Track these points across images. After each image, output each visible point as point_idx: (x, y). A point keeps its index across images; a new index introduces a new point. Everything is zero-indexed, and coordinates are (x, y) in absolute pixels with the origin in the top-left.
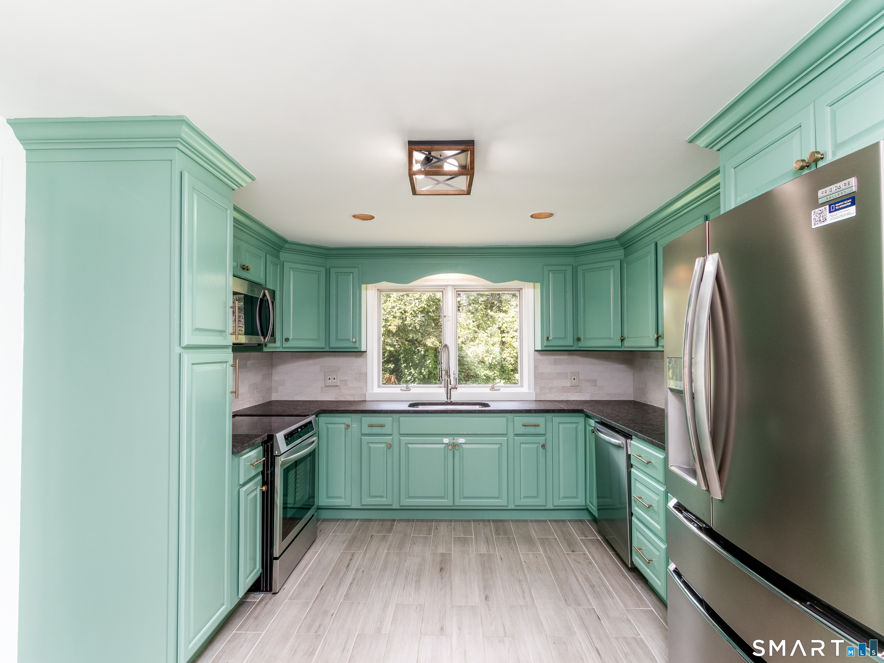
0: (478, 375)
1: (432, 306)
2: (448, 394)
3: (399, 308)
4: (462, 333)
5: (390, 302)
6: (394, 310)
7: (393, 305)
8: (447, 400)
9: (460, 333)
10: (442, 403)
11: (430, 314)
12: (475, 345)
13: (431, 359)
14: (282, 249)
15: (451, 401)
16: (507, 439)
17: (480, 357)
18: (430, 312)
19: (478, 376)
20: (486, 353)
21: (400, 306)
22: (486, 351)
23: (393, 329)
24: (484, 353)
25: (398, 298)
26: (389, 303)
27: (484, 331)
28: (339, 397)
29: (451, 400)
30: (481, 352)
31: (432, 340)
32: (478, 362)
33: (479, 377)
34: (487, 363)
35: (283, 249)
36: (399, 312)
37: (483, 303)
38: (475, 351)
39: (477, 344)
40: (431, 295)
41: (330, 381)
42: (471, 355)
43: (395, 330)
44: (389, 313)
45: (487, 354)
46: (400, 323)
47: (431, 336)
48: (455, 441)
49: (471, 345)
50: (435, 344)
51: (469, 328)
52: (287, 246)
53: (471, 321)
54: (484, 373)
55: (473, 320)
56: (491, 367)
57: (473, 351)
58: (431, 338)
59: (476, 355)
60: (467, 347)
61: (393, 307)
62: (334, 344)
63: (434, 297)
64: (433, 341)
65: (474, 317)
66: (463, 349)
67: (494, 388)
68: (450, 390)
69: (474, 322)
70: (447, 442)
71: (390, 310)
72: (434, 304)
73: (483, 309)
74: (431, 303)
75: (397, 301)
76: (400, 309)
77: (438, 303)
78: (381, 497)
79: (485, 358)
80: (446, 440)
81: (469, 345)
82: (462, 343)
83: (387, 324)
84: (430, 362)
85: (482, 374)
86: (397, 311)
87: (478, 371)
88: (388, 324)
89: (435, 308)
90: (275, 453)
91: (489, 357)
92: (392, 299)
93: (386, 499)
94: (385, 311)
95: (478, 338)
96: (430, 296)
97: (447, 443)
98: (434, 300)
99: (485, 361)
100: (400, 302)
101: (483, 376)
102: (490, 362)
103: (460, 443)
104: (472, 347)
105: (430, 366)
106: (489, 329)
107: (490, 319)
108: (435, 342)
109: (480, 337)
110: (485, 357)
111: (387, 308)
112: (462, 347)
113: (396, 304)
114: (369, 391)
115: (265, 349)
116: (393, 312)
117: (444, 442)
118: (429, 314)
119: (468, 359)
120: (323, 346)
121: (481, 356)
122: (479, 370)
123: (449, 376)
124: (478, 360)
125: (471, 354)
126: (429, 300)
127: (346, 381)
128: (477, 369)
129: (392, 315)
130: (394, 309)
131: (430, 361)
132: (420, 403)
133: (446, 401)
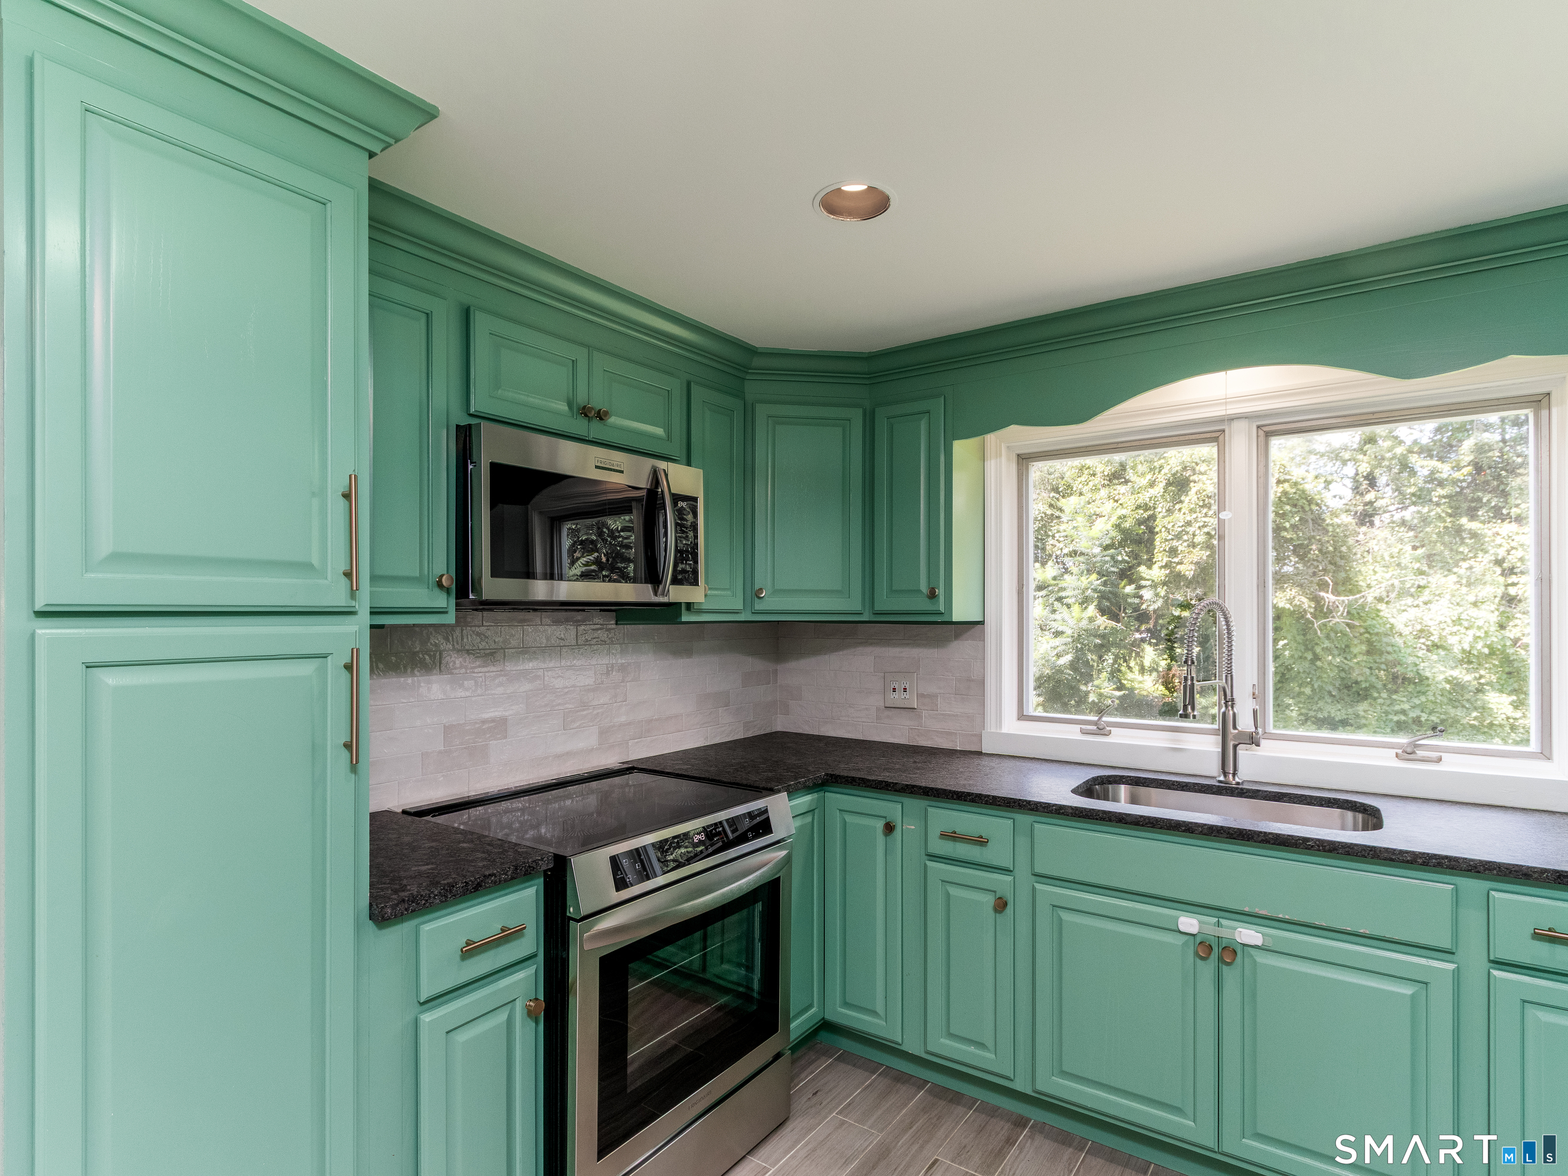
0: (1427, 678)
1: (1290, 515)
2: (1228, 760)
3: (1201, 524)
4: (1378, 576)
5: (1182, 513)
6: (1191, 530)
7: (1188, 518)
8: (1222, 778)
9: (1374, 578)
10: (1203, 786)
11: (1284, 534)
12: (1417, 606)
13: (1290, 638)
14: (748, 373)
15: (1238, 783)
16: (1457, 973)
17: (1433, 635)
18: (1285, 529)
19: (1426, 682)
20: (1451, 625)
21: (1204, 519)
22: (1454, 621)
23: (1187, 570)
24: (1448, 626)
25: (1201, 503)
26: (1178, 515)
27: (1449, 570)
28: (916, 737)
29: (1237, 780)
30: (1437, 622)
31: (1289, 594)
32: (1427, 646)
33: (1428, 685)
34: (1456, 650)
35: (750, 371)
36: (1202, 533)
37: (1444, 500)
38: (1419, 621)
39: (1426, 603)
40: (1288, 490)
41: (896, 695)
42: (1406, 631)
43: (1192, 573)
44: (1178, 537)
45: (1455, 629)
46: (1205, 558)
47: (1286, 585)
48: (1224, 933)
49: (1405, 605)
50: (1296, 602)
51: (1399, 565)
52: (757, 362)
53: (1408, 548)
54: (1447, 674)
55: (1413, 544)
56: (1468, 659)
57: (1410, 621)
58: (1288, 590)
59: (1421, 631)
60: (1395, 610)
61: (1189, 524)
62: (885, 602)
63: (1295, 493)
64: (1292, 597)
65: (1416, 537)
66: (1381, 614)
67: (1413, 753)
68: (1235, 747)
69: (1415, 548)
70: (1194, 930)
71: (1180, 529)
72: (1294, 510)
73: (1443, 515)
74: (1288, 508)
75: (1198, 509)
76: (1204, 526)
77: (1307, 508)
78: (981, 1045)
79: (1449, 637)
80: (1189, 923)
81: (1400, 605)
82: (1380, 600)
83: (1173, 560)
84: (1285, 645)
85: (1441, 677)
86: (1198, 532)
87: (1427, 669)
88: (1176, 560)
89: (1297, 519)
90: (570, 912)
91: (1462, 636)
92: (1185, 504)
93: (994, 1056)
94: (1169, 532)
95: (1428, 587)
96: (1285, 493)
97: (1194, 935)
98: (1295, 502)
99: (1451, 645)
100: (1205, 510)
101: (1444, 683)
102: (1467, 647)
103: (1244, 945)
104: (1409, 609)
105: (1287, 653)
106: (1465, 565)
107: (1467, 541)
108: (1297, 599)
109: (1434, 585)
110: (1451, 634)
111: (1173, 526)
112: (1379, 611)
113: (1194, 516)
114: (991, 727)
115: (685, 618)
116: (1187, 533)
117: (1182, 928)
118: (1282, 535)
119: (1399, 641)
120: (858, 607)
121: (1435, 632)
122: (1428, 667)
123: (1230, 703)
124: (1429, 643)
125: (1406, 626)
126: (1281, 501)
127: (932, 697)
128: (1422, 664)
129: (1185, 541)
130: (1190, 528)
131: (1286, 641)
132: (1130, 777)
133: (1220, 782)
